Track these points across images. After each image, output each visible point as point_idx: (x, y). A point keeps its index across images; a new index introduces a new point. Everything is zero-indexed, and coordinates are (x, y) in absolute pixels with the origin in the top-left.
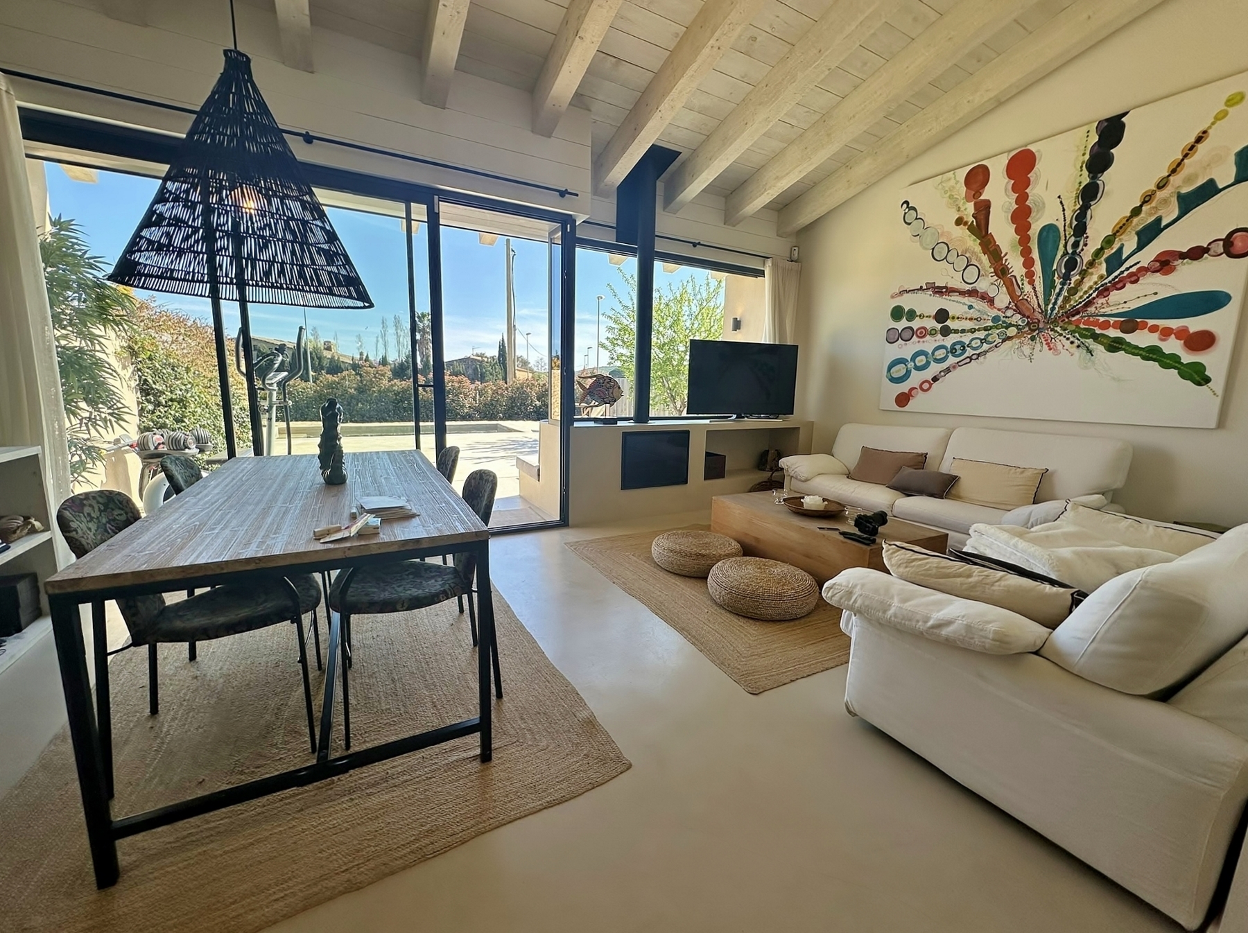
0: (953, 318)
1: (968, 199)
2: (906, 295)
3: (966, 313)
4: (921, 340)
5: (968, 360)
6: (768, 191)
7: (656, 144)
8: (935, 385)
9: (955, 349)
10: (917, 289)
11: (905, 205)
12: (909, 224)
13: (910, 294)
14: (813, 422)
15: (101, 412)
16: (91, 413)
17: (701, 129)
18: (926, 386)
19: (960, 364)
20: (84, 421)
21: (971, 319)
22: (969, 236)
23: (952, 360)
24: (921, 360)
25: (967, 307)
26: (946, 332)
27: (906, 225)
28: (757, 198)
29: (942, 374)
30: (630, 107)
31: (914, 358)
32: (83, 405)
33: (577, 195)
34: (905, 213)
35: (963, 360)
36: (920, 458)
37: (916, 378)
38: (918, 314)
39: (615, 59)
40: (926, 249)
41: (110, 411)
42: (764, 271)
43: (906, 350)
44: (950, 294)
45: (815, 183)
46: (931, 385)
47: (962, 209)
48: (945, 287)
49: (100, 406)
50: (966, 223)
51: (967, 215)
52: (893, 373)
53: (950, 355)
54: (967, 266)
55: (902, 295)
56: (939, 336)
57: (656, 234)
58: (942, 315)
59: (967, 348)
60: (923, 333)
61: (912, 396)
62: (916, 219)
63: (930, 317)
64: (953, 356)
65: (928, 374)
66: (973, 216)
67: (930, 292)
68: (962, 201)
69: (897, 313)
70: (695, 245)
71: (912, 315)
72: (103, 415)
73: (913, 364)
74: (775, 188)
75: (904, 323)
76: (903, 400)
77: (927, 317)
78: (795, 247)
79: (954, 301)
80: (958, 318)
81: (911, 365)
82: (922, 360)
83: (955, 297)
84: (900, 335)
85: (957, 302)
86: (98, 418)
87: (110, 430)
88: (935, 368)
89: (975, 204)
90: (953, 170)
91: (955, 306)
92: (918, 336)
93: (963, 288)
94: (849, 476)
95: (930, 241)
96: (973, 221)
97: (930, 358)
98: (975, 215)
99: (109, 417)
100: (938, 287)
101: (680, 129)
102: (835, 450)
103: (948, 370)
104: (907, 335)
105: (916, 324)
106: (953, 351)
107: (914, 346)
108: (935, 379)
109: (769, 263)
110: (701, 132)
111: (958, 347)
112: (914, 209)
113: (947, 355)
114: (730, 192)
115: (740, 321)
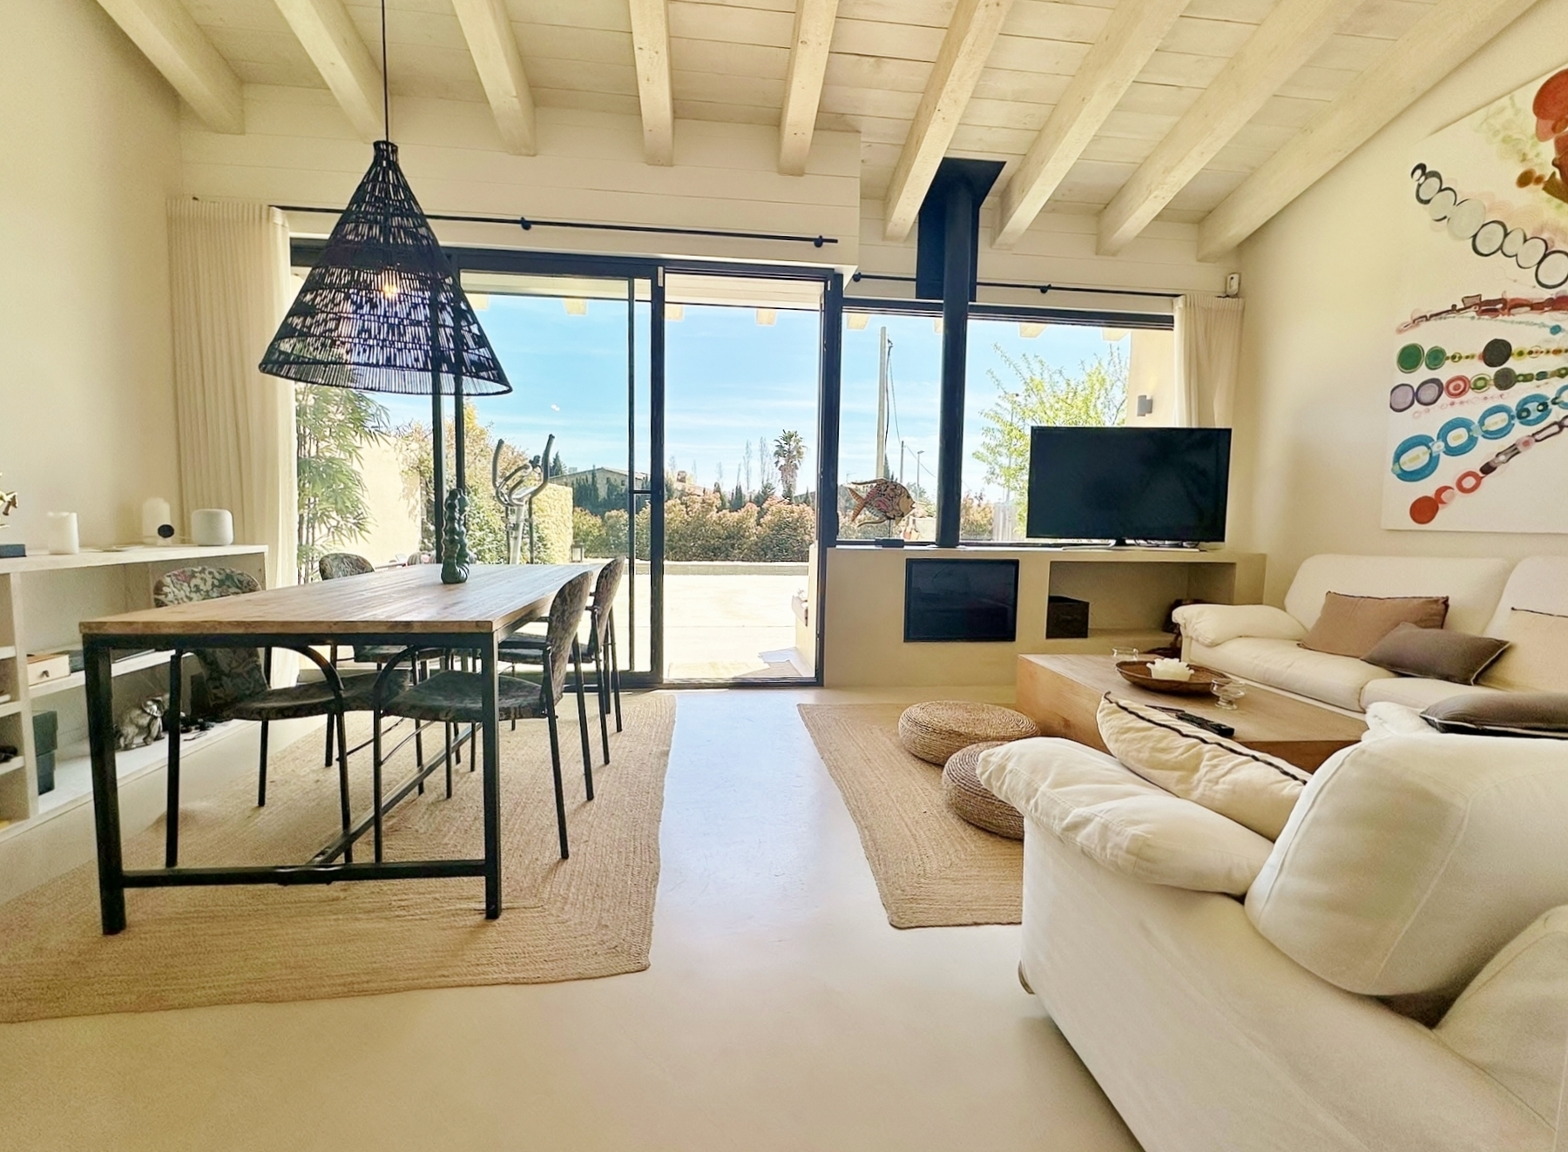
0: (1521, 354)
1: (1541, 136)
2: (1424, 325)
3: (1548, 341)
4: (1457, 400)
5: (1556, 428)
6: (1156, 193)
7: (948, 156)
8: (1488, 480)
9: (1528, 411)
10: (1447, 312)
11: (1419, 172)
12: (1427, 202)
13: (1432, 322)
14: (1264, 557)
15: (347, 522)
16: (338, 522)
17: (1025, 124)
18: (1469, 483)
19: (1538, 437)
20: (332, 530)
21: (1557, 352)
22: (1549, 201)
23: (1520, 431)
24: (1458, 437)
25: (1548, 330)
26: (1506, 380)
27: (1422, 205)
28: (1139, 205)
29: (1502, 458)
30: (912, 116)
31: (1443, 434)
32: (334, 514)
33: (836, 241)
34: (1420, 185)
35: (1544, 429)
36: (1434, 606)
37: (1449, 470)
38: (1449, 354)
39: (872, 60)
40: (1463, 239)
41: (356, 521)
42: (1172, 317)
43: (1428, 420)
44: (1513, 311)
45: (1253, 168)
46: (1479, 480)
47: (1531, 155)
48: (1502, 301)
49: (348, 515)
50: (1539, 180)
51: (1541, 164)
52: (1405, 463)
53: (1516, 422)
54: (1545, 256)
55: (1418, 324)
56: (1493, 390)
57: (978, 281)
58: (1497, 352)
59: (1551, 406)
60: (1461, 387)
61: (1443, 503)
62: (1441, 190)
63: (1473, 357)
64: (1522, 423)
65: (1473, 460)
66: (1554, 164)
67: (1472, 313)
68: (1531, 142)
69: (1410, 357)
70: (1044, 290)
71: (1437, 357)
72: (349, 525)
73: (1442, 444)
74: (1165, 187)
75: (1423, 373)
76: (1424, 510)
77: (1467, 357)
78: (1234, 273)
79: (1520, 323)
80: (1530, 353)
81: (1438, 447)
82: (1460, 437)
83: (1524, 315)
84: (1416, 394)
85: (1528, 323)
86: (344, 527)
87: (353, 539)
88: (1485, 450)
89: (1557, 142)
90: (1509, 93)
91: (1519, 331)
92: (1451, 395)
93: (1538, 296)
94: (1302, 645)
95: (1467, 221)
96: (1554, 174)
97: (1474, 432)
98: (1557, 162)
99: (354, 527)
100: (1488, 302)
101: (993, 129)
102: (1288, 601)
103: (1514, 451)
104: (1427, 395)
105: (1445, 373)
106: (1522, 414)
107: (1445, 410)
108: (1488, 469)
109: (1179, 302)
110: (1027, 126)
111: (1532, 406)
112: (1436, 174)
113: (1510, 421)
114: (1102, 206)
115: (1151, 402)
